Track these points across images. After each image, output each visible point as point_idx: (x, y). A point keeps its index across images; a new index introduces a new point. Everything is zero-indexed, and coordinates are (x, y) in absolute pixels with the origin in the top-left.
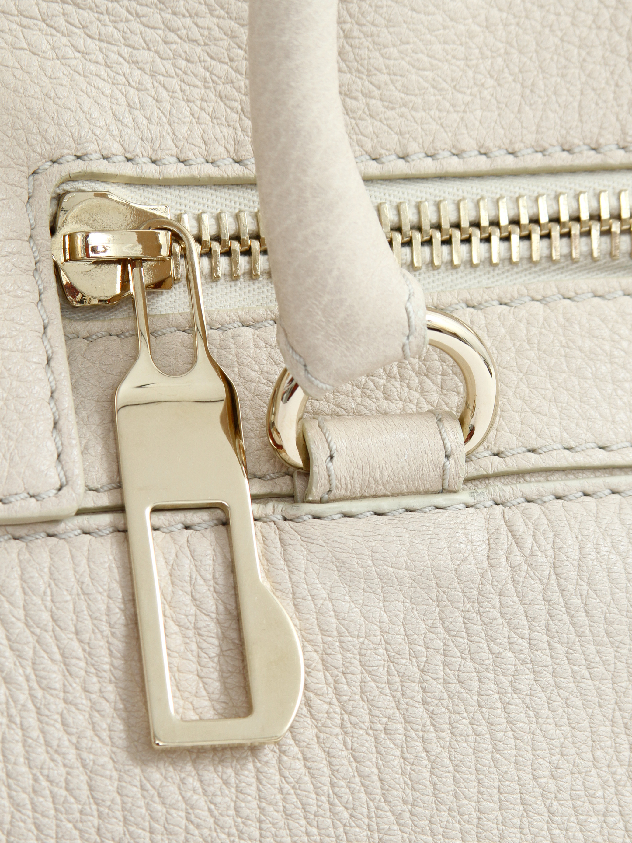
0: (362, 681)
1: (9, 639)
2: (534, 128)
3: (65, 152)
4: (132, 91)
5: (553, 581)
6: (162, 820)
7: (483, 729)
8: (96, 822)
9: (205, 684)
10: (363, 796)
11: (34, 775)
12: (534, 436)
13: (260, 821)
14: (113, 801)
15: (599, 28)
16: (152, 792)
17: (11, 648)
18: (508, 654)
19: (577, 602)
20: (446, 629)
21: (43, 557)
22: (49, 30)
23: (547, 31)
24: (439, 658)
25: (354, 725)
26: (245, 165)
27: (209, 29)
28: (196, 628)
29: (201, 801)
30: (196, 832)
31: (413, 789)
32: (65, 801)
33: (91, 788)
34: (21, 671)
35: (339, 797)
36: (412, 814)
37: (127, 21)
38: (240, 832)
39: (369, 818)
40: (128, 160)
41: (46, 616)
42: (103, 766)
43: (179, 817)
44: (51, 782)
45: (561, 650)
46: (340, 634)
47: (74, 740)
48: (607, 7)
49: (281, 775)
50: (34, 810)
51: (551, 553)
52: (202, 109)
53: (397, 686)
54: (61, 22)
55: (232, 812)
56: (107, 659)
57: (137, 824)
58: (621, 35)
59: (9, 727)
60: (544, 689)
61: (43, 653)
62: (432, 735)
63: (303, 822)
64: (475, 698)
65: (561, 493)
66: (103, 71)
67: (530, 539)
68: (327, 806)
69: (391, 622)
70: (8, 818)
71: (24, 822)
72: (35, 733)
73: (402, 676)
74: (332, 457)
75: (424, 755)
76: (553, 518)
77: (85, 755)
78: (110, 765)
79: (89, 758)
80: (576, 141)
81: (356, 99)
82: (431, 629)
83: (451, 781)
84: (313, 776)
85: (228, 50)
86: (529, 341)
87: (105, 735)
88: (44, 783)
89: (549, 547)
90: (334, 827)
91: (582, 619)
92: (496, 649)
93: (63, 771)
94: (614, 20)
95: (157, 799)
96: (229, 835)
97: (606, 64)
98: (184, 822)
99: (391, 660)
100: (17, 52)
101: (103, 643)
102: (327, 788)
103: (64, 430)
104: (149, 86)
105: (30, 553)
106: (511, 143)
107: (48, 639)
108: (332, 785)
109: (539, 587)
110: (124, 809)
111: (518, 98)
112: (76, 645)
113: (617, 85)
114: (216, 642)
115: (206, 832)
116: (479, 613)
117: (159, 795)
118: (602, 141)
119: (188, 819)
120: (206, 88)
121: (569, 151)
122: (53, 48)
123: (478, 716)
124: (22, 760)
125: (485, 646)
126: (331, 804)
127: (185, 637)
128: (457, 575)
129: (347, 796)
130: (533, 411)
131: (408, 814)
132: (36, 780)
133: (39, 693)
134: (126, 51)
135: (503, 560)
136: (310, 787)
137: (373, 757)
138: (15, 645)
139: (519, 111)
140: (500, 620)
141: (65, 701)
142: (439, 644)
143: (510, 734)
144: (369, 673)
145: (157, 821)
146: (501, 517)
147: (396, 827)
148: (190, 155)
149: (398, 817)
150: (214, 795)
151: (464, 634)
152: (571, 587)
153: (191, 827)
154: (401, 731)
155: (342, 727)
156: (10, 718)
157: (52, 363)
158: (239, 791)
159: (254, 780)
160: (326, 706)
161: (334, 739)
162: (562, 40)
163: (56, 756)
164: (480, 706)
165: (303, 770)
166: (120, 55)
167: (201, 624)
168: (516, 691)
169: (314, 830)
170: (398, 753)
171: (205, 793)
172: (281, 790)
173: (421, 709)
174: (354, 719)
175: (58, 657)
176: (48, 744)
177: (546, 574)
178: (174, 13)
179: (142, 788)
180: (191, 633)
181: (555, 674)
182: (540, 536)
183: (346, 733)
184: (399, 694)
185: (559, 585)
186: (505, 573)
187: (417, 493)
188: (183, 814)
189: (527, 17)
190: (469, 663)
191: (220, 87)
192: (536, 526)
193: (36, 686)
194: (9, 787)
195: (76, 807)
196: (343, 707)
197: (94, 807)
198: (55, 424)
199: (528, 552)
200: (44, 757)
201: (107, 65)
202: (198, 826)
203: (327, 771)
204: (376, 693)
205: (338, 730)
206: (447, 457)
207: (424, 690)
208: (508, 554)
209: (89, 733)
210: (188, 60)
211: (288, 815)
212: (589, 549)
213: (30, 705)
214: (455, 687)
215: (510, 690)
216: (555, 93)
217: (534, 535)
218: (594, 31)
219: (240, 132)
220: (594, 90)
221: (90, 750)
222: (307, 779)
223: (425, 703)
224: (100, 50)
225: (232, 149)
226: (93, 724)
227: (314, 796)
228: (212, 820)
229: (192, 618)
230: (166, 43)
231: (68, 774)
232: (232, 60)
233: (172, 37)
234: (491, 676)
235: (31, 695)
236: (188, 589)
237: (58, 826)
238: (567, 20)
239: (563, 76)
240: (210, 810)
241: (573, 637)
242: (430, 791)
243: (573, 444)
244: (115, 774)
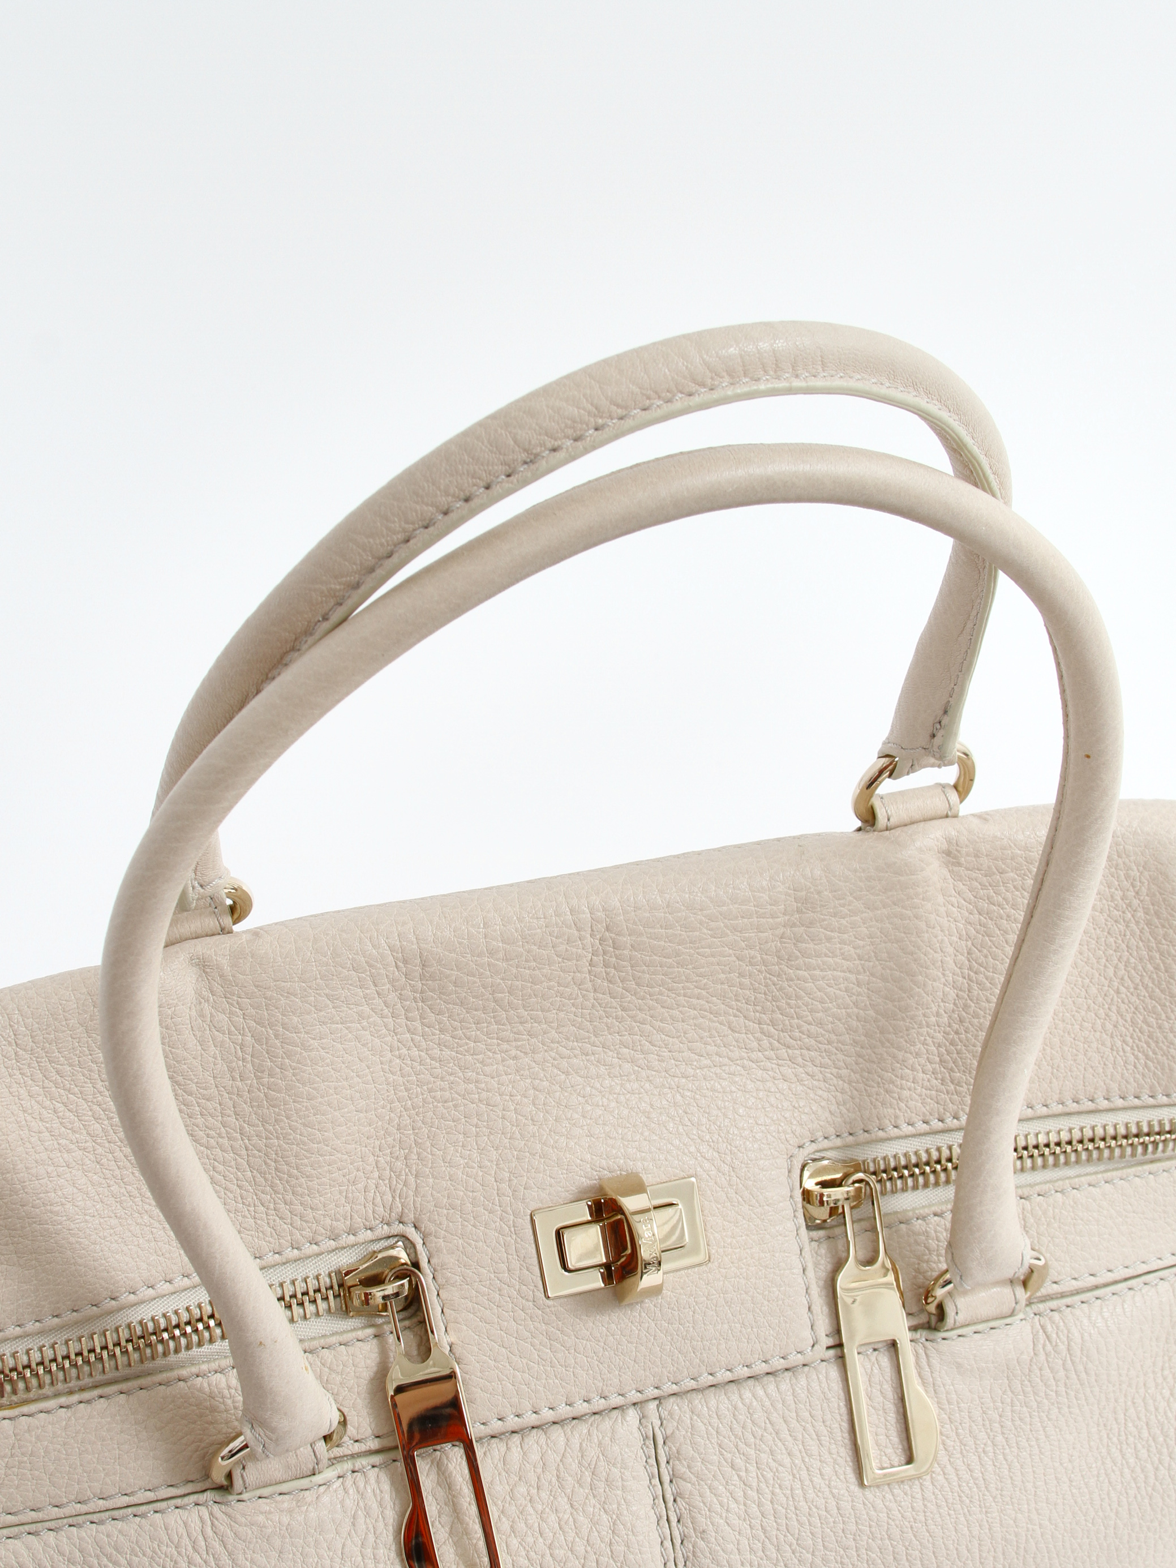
0: (970, 1426)
1: (789, 1431)
2: (1058, 1092)
3: (805, 1140)
4: (838, 1094)
5: (1068, 1358)
6: (875, 1520)
7: (1033, 1443)
8: (841, 1526)
9: (890, 1440)
10: (975, 1489)
11: (809, 1506)
12: (1056, 1274)
13: (925, 1512)
14: (850, 1514)
15: (1095, 1031)
16: (869, 1505)
17: (790, 1435)
18: (1045, 1401)
19: (1081, 1367)
20: (1012, 1392)
21: (803, 1381)
22: (793, 1065)
23: (1066, 1035)
24: (1009, 1408)
25: (967, 1451)
26: (900, 1129)
27: (881, 1054)
28: (884, 1409)
29: (893, 1505)
30: (893, 1523)
31: (1001, 1482)
32: (826, 1518)
33: (838, 1509)
34: (796, 1447)
35: (963, 1492)
36: (1001, 1495)
37: (836, 1054)
38: (915, 1519)
39: (980, 1501)
40: (838, 1136)
41: (807, 1414)
42: (843, 1495)
43: (883, 1516)
44: (818, 1509)
45: (1072, 1393)
46: (958, 1403)
47: (827, 1483)
48: (1099, 1018)
49: (933, 1485)
50: (810, 1525)
51: (1066, 1343)
52: (877, 1100)
53: (988, 1426)
54: (800, 1060)
55: (910, 1510)
56: (840, 1434)
57: (862, 1524)
58: (1107, 1035)
59: (794, 1481)
60: (1063, 1416)
61: (807, 1436)
62: (1007, 1451)
63: (946, 1509)
64: (1029, 1427)
65: (1069, 1304)
66: (822, 1084)
67: (1054, 1336)
68: (958, 1498)
69: (984, 1392)
70: (797, 1531)
71: (805, 1532)
72: (807, 1482)
73: (990, 1421)
74: (957, 1313)
75: (1004, 1462)
76: (1066, 1321)
77: (834, 1491)
78: (847, 1494)
79: (835, 1491)
80: (1081, 1097)
81: (962, 1087)
82: (1004, 1393)
83: (1019, 1474)
84: (949, 1483)
85: (891, 1065)
86: (1054, 1218)
87: (842, 1477)
88: (815, 1510)
89: (1065, 1339)
90: (963, 1509)
91: (1083, 1375)
92: (1039, 1399)
93: (823, 1501)
94: (1103, 1026)
95: (872, 1509)
96: (909, 1522)
97: (1099, 1052)
98: (886, 1519)
99: (984, 1412)
100: (776, 1082)
101: (837, 1425)
102: (957, 1489)
103: (814, 1312)
104: (848, 1090)
105: (796, 1379)
106: (1045, 1100)
107: (809, 1426)
108: (959, 1486)
109: (1060, 1362)
110: (855, 1517)
111: (1050, 1074)
112: (823, 1428)
113: (1105, 1064)
114: (894, 1416)
115: (897, 1522)
116: (1029, 1381)
117: (873, 1507)
118: (1096, 1096)
119: (888, 1517)
120: (879, 1087)
121: (1077, 1102)
122: (796, 1076)
123: (1031, 1436)
124: (802, 1498)
125: (1032, 1398)
126: (960, 1496)
127: (878, 1415)
128: (1018, 1362)
129: (967, 1491)
130: (1056, 1260)
131: (999, 1496)
132: (810, 1509)
133: (807, 1460)
134: (835, 1071)
135: (1041, 1350)
136: (948, 1489)
137: (978, 1467)
138: (793, 1434)
139: (1050, 1083)
140: (1041, 1383)
141: (820, 1461)
142: (1009, 1400)
143: (1047, 1443)
144: (973, 1421)
145: (873, 1521)
146: (1038, 1324)
147: (993, 1504)
148: (871, 1127)
149: (994, 1498)
150: (901, 1502)
151: (1022, 1393)
152: (1077, 1360)
153: (890, 1521)
154: (992, 1451)
155: (961, 1453)
156: (794, 1476)
157: (806, 1273)
158: (913, 1497)
159: (919, 1490)
160: (952, 1443)
161: (958, 1461)
162: (1074, 1039)
163: (819, 1494)
164: (1031, 1431)
165: (944, 1481)
166: (832, 1074)
167: (886, 1407)
168: (1049, 1419)
169: (952, 1512)
170: (991, 1463)
171: (896, 1501)
172: (934, 1493)
173: (1001, 1437)
174: (967, 1448)
175: (815, 1437)
176: (814, 1488)
177: (1064, 1355)
178: (862, 1047)
179: (864, 1504)
180: (881, 1412)
181: (1069, 1407)
182: (1060, 1334)
183: (964, 1456)
184: (989, 1431)
185: (1071, 1360)
186: (1042, 1357)
187: (997, 1319)
188: (886, 1515)
189: (1056, 1028)
190: (1025, 1409)
191: (886, 1086)
192: (1058, 1328)
193: (805, 1455)
194: (797, 1515)
195: (832, 1520)
196: (961, 1442)
197: (840, 1518)
198: (809, 1308)
199: (1054, 1344)
200: (813, 1495)
201: (824, 1081)
202: (893, 1520)
203: (956, 1479)
204: (977, 1431)
205: (959, 1455)
206: (1016, 1303)
207: (1002, 1426)
208: (1044, 1346)
209: (834, 1478)
210: (869, 1073)
211: (938, 1506)
212: (1086, 1335)
213: (803, 1466)
214: (1018, 1422)
215: (1046, 1419)
216: (1070, 1071)
217: (1057, 1333)
218: (1092, 1033)
219: (897, 1111)
220: (1092, 1067)
221: (836, 1487)
222: (946, 1485)
223: (1003, 1433)
224: (821, 1072)
225: (893, 1121)
226: (836, 1472)
227: (950, 1494)
228: (900, 1516)
229: (881, 1405)
230: (856, 1064)
231: (826, 1502)
232: (893, 1070)
233: (861, 1060)
234: (1036, 1414)
235: (803, 1461)
236: (879, 1387)
237: (822, 1532)
238: (1077, 1027)
239: (1075, 1060)
240: (899, 1510)
241: (1079, 1386)
242: (1009, 1481)
243: (1076, 1276)
244: (850, 1499)
